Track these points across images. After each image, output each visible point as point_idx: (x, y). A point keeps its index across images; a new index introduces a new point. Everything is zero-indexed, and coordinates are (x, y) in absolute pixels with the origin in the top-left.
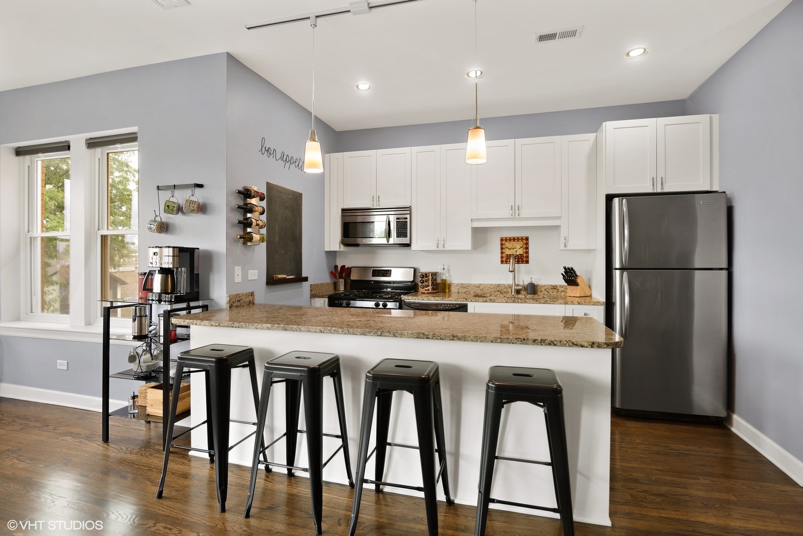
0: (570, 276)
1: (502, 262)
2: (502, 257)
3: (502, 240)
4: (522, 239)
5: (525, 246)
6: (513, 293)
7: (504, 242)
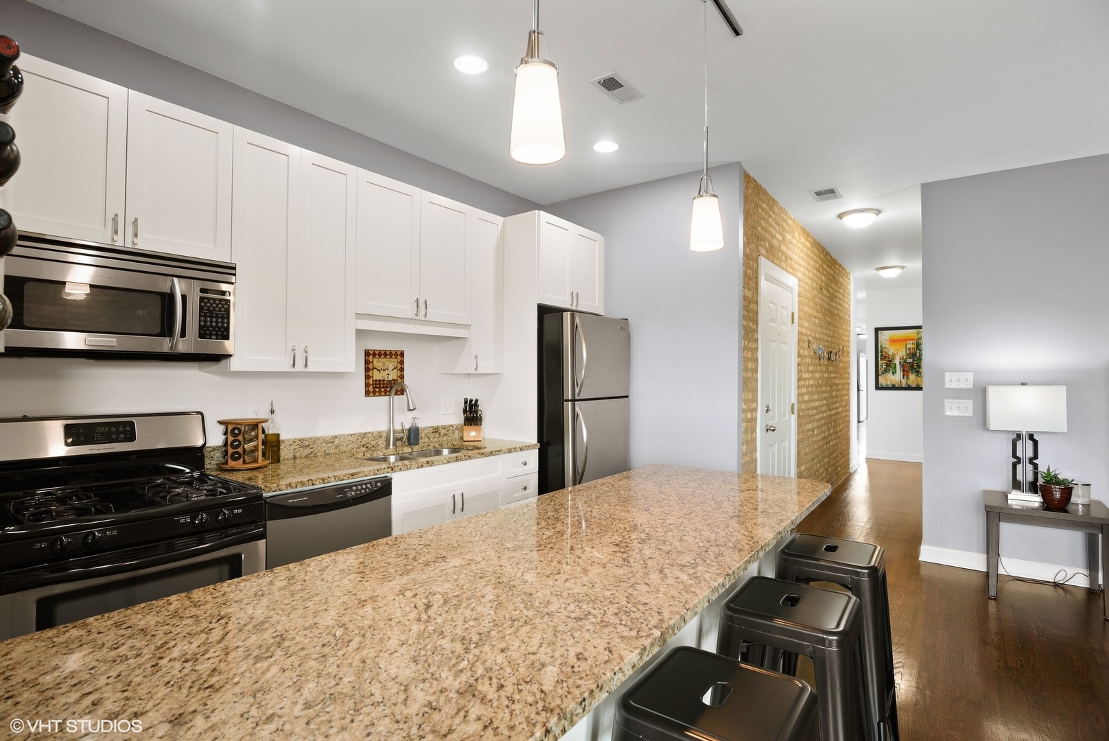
0: (472, 414)
1: (367, 393)
2: (367, 385)
3: (367, 353)
4: (396, 354)
5: (399, 366)
6: (391, 447)
7: (370, 358)
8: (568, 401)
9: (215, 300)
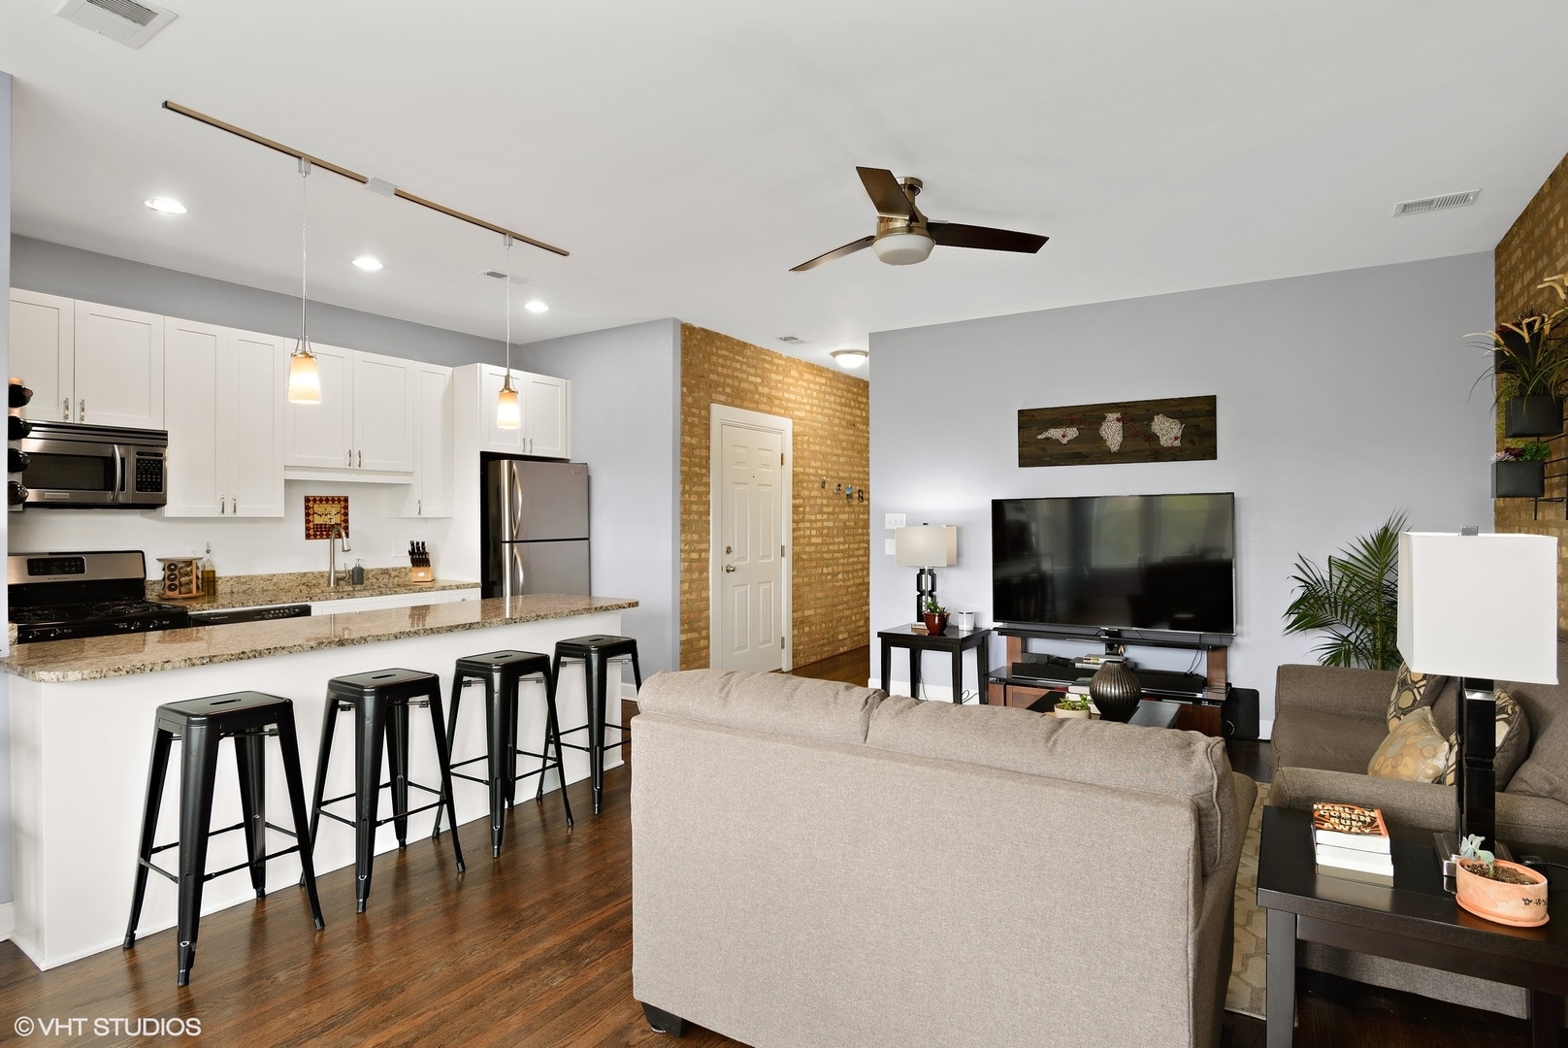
0: (419, 556)
1: (308, 536)
2: (307, 529)
3: (307, 500)
4: (339, 500)
5: (343, 511)
6: (332, 585)
7: (311, 504)
8: (506, 542)
9: (149, 460)
